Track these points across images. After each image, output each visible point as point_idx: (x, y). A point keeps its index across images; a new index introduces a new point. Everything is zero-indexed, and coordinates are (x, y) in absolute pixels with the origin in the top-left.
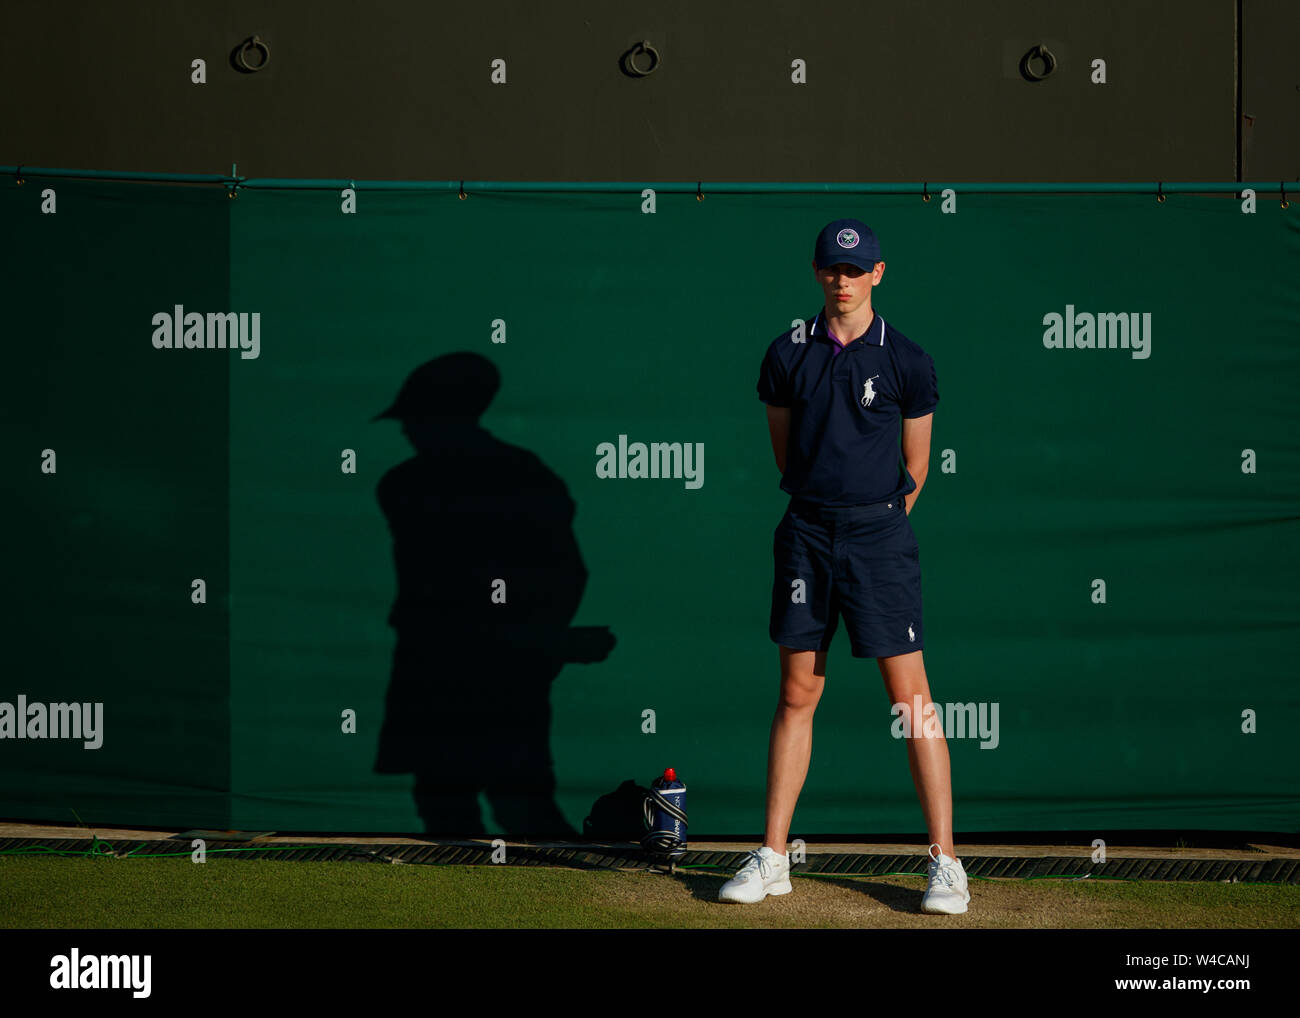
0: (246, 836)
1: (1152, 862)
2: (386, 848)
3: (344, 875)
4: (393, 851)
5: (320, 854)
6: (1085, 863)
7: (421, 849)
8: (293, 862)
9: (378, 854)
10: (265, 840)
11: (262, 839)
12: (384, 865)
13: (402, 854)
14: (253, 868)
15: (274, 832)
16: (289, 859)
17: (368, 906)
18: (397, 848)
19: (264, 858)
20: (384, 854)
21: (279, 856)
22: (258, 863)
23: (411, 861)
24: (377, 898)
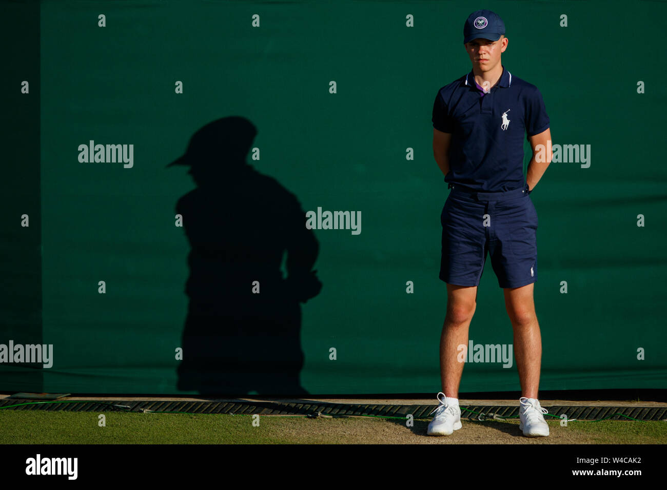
0: (53, 396)
1: (619, 409)
2: (140, 403)
3: (114, 420)
4: (145, 405)
5: (99, 407)
6: (577, 410)
7: (161, 404)
8: (82, 412)
9: (135, 407)
10: (65, 399)
11: (63, 398)
12: (139, 414)
13: (150, 407)
14: (57, 416)
15: (70, 394)
16: (79, 410)
17: (129, 439)
18: (147, 403)
19: (64, 410)
20: (139, 407)
21: (74, 408)
22: (61, 413)
23: (156, 411)
24: (134, 434)
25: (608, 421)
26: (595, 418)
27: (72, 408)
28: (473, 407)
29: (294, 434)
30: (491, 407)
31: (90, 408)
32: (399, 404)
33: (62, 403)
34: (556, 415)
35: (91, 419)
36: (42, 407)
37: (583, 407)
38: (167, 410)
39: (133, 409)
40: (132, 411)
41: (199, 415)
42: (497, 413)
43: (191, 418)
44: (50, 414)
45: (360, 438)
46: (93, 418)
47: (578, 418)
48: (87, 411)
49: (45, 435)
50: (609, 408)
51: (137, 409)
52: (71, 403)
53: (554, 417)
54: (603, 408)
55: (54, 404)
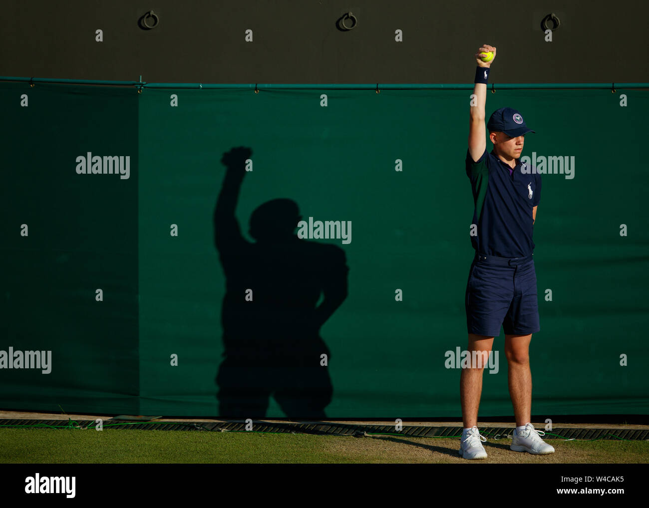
0: (148, 418)
1: (610, 430)
2: (219, 424)
3: (197, 438)
4: (222, 426)
6: (576, 431)
8: (171, 431)
9: (215, 427)
10: (157, 420)
11: (155, 420)
12: (218, 433)
13: (227, 427)
14: (151, 434)
15: (161, 417)
16: (169, 430)
17: (209, 453)
18: (224, 424)
19: (156, 429)
20: (218, 427)
21: (165, 428)
22: (153, 431)
23: (232, 431)
24: (214, 449)
25: (601, 441)
26: (590, 438)
27: (163, 428)
28: (491, 428)
29: (344, 450)
30: (505, 428)
31: (178, 428)
32: (430, 426)
33: (155, 424)
34: (559, 435)
35: (179, 437)
36: (139, 427)
37: (580, 429)
38: (240, 430)
39: (213, 428)
40: (212, 430)
41: (267, 433)
42: (510, 434)
43: (260, 436)
44: (145, 432)
45: (398, 453)
46: (180, 436)
47: (576, 438)
48: (175, 430)
49: (141, 450)
50: (602, 430)
51: (216, 429)
52: (162, 424)
53: (557, 437)
54: (597, 430)
55: (148, 424)
